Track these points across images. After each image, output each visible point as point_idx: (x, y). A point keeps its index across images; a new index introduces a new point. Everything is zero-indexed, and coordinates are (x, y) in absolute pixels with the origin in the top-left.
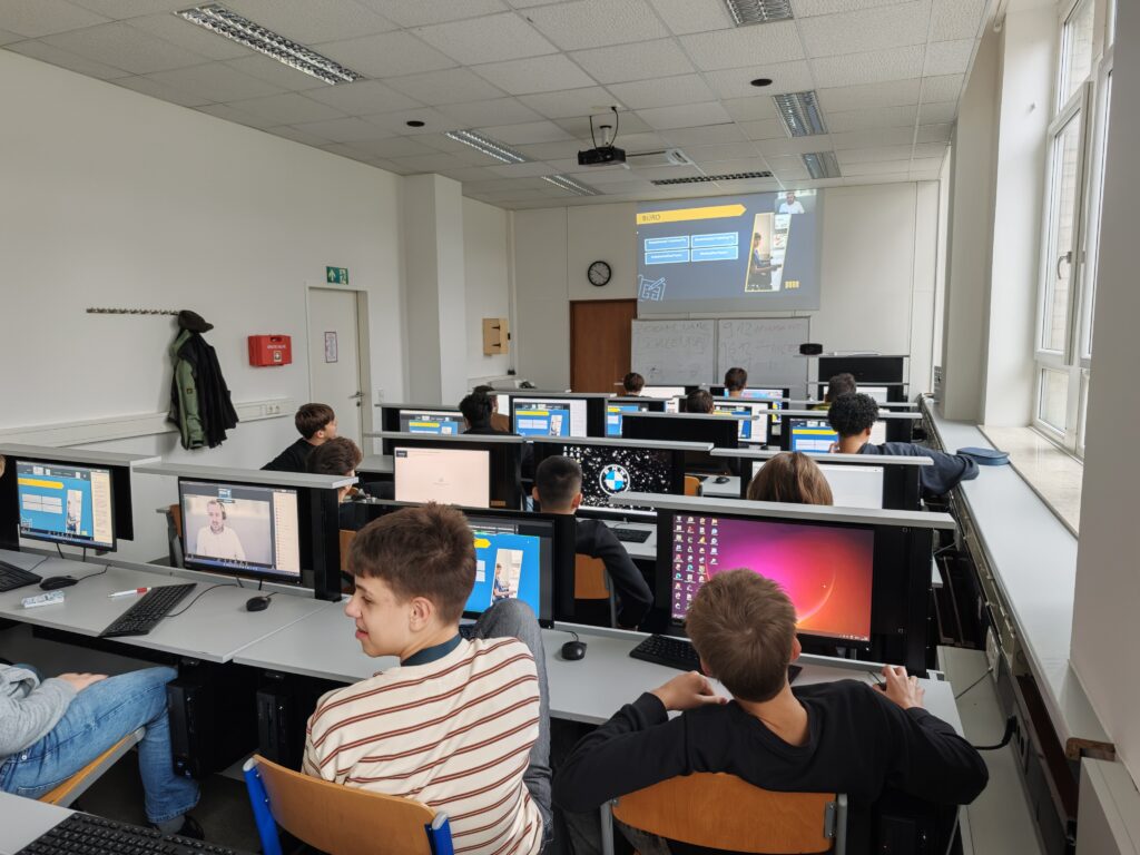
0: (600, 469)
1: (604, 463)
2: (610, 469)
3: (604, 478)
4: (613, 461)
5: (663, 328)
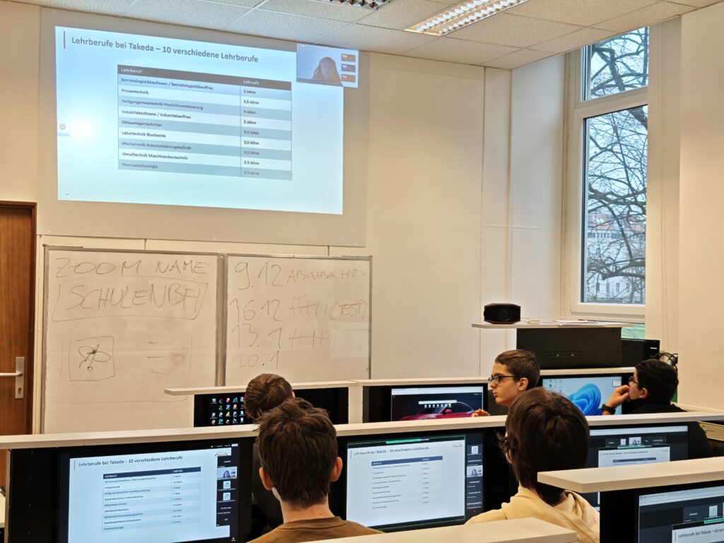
5: (114, 268)
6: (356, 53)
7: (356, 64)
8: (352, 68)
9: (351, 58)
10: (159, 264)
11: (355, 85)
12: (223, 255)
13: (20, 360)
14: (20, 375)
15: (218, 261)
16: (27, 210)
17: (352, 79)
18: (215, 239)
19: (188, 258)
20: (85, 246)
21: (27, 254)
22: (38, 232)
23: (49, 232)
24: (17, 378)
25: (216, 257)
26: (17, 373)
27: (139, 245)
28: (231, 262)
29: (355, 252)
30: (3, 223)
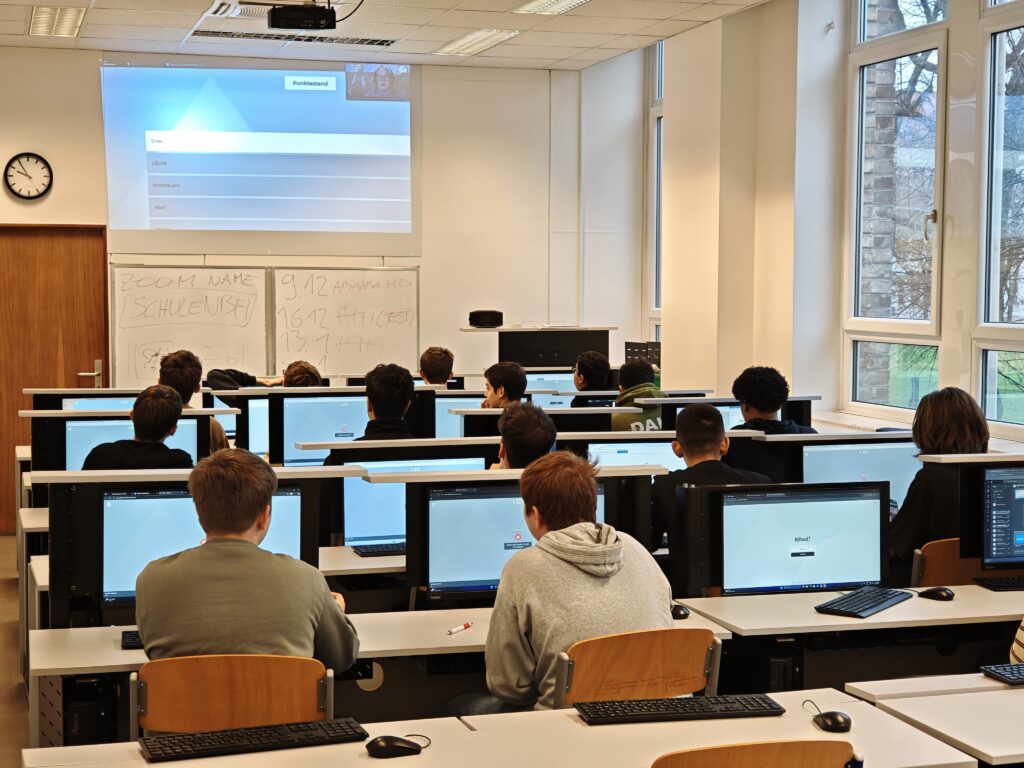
5: (172, 282)
10: (211, 278)
12: (270, 268)
13: (98, 363)
14: (98, 375)
15: (266, 273)
16: (98, 232)
18: (269, 253)
19: (237, 272)
20: (146, 264)
21: (100, 271)
22: (109, 251)
23: (118, 251)
24: (96, 378)
25: (263, 271)
26: (96, 373)
27: (199, 261)
28: (278, 274)
29: (411, 262)
30: (79, 243)
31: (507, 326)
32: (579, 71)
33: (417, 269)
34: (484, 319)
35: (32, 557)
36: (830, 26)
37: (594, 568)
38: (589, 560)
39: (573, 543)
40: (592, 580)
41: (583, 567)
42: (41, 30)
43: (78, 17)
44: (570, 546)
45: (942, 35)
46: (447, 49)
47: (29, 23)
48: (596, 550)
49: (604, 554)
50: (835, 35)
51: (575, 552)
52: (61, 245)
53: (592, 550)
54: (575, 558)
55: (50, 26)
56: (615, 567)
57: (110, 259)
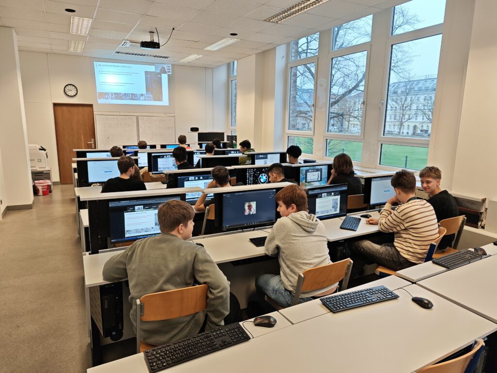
0: (259, 175)
1: (260, 173)
2: (262, 175)
3: (260, 179)
4: (263, 172)
5: (111, 119)
6: (170, 65)
7: (171, 68)
8: (170, 69)
9: (170, 67)
10: (122, 118)
11: (171, 73)
13: (93, 140)
15: (137, 117)
16: (91, 106)
17: (169, 72)
18: (136, 112)
19: (129, 116)
20: (104, 114)
21: (92, 116)
22: (94, 111)
23: (97, 111)
25: (135, 117)
26: (92, 143)
27: (118, 114)
28: (139, 117)
29: (173, 115)
30: (86, 109)
31: (200, 131)
32: (212, 68)
33: (174, 117)
34: (194, 129)
35: (81, 210)
36: (283, 57)
37: (307, 228)
38: (306, 225)
39: (301, 218)
40: (305, 232)
41: (303, 227)
42: (72, 50)
43: (82, 45)
44: (300, 219)
45: (316, 59)
46: (182, 60)
47: (69, 47)
48: (309, 222)
49: (312, 224)
50: (284, 59)
51: (301, 221)
52: (81, 109)
53: (307, 221)
54: (301, 223)
55: (74, 48)
56: (314, 230)
57: (94, 113)
